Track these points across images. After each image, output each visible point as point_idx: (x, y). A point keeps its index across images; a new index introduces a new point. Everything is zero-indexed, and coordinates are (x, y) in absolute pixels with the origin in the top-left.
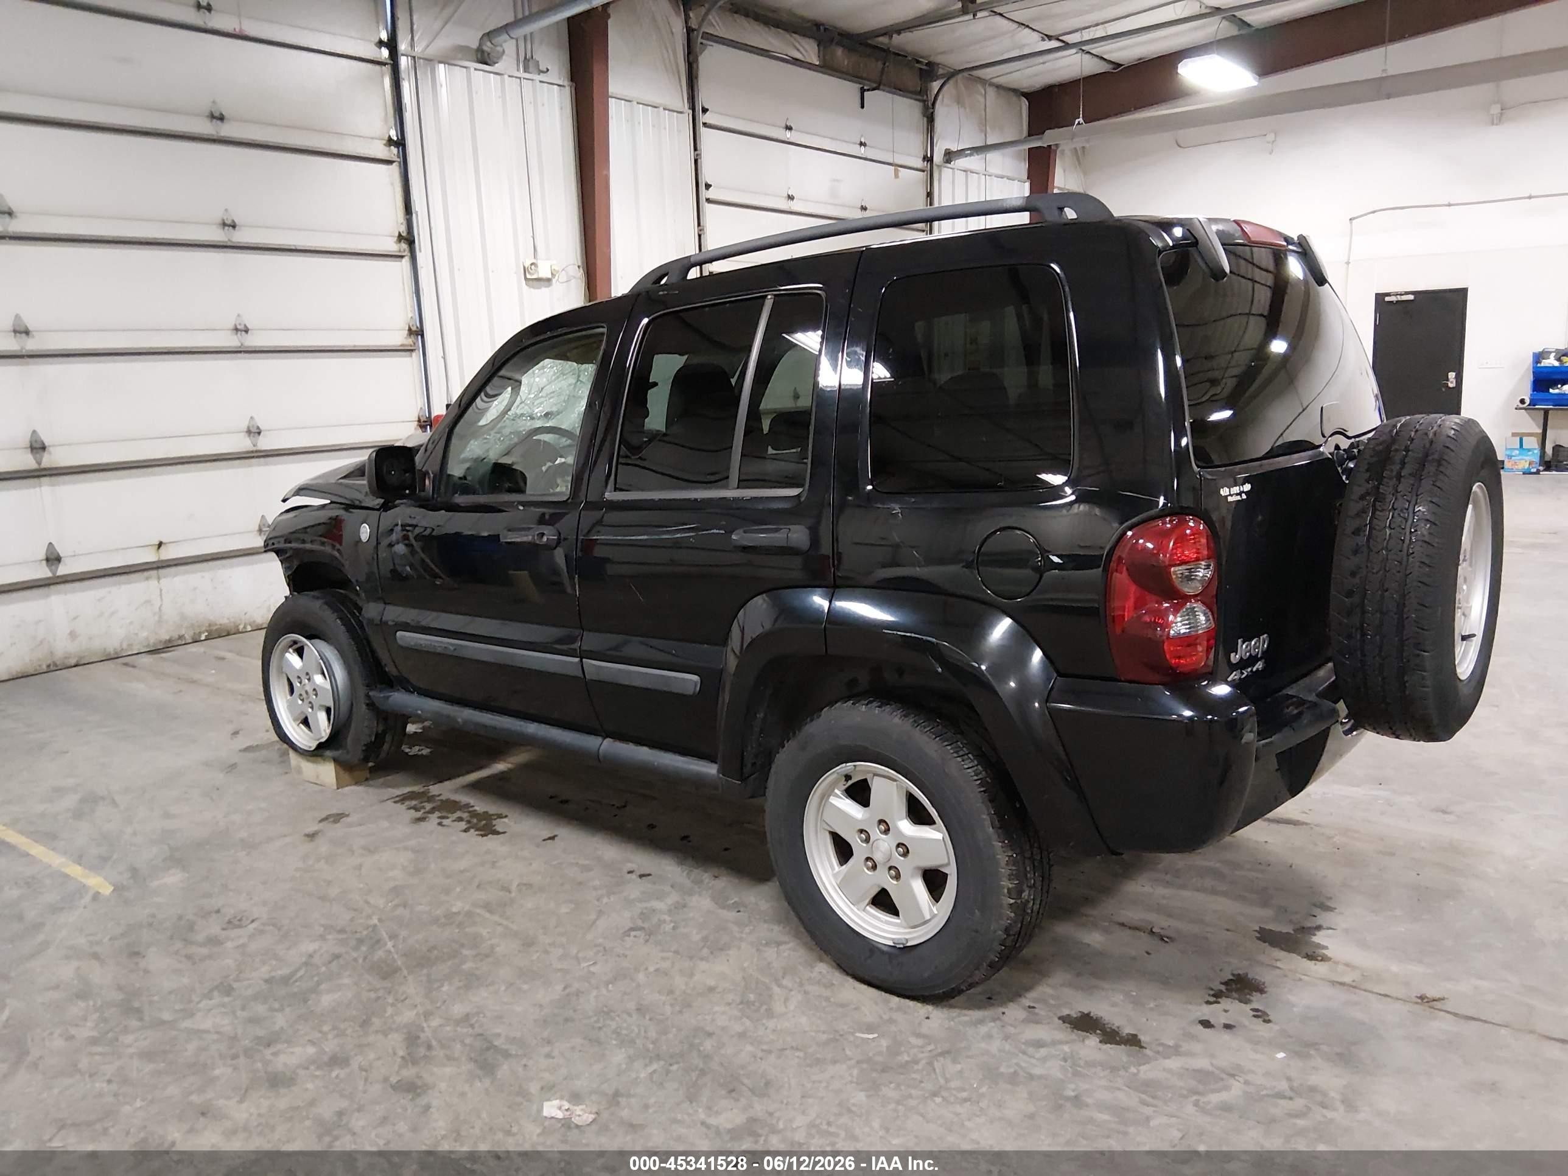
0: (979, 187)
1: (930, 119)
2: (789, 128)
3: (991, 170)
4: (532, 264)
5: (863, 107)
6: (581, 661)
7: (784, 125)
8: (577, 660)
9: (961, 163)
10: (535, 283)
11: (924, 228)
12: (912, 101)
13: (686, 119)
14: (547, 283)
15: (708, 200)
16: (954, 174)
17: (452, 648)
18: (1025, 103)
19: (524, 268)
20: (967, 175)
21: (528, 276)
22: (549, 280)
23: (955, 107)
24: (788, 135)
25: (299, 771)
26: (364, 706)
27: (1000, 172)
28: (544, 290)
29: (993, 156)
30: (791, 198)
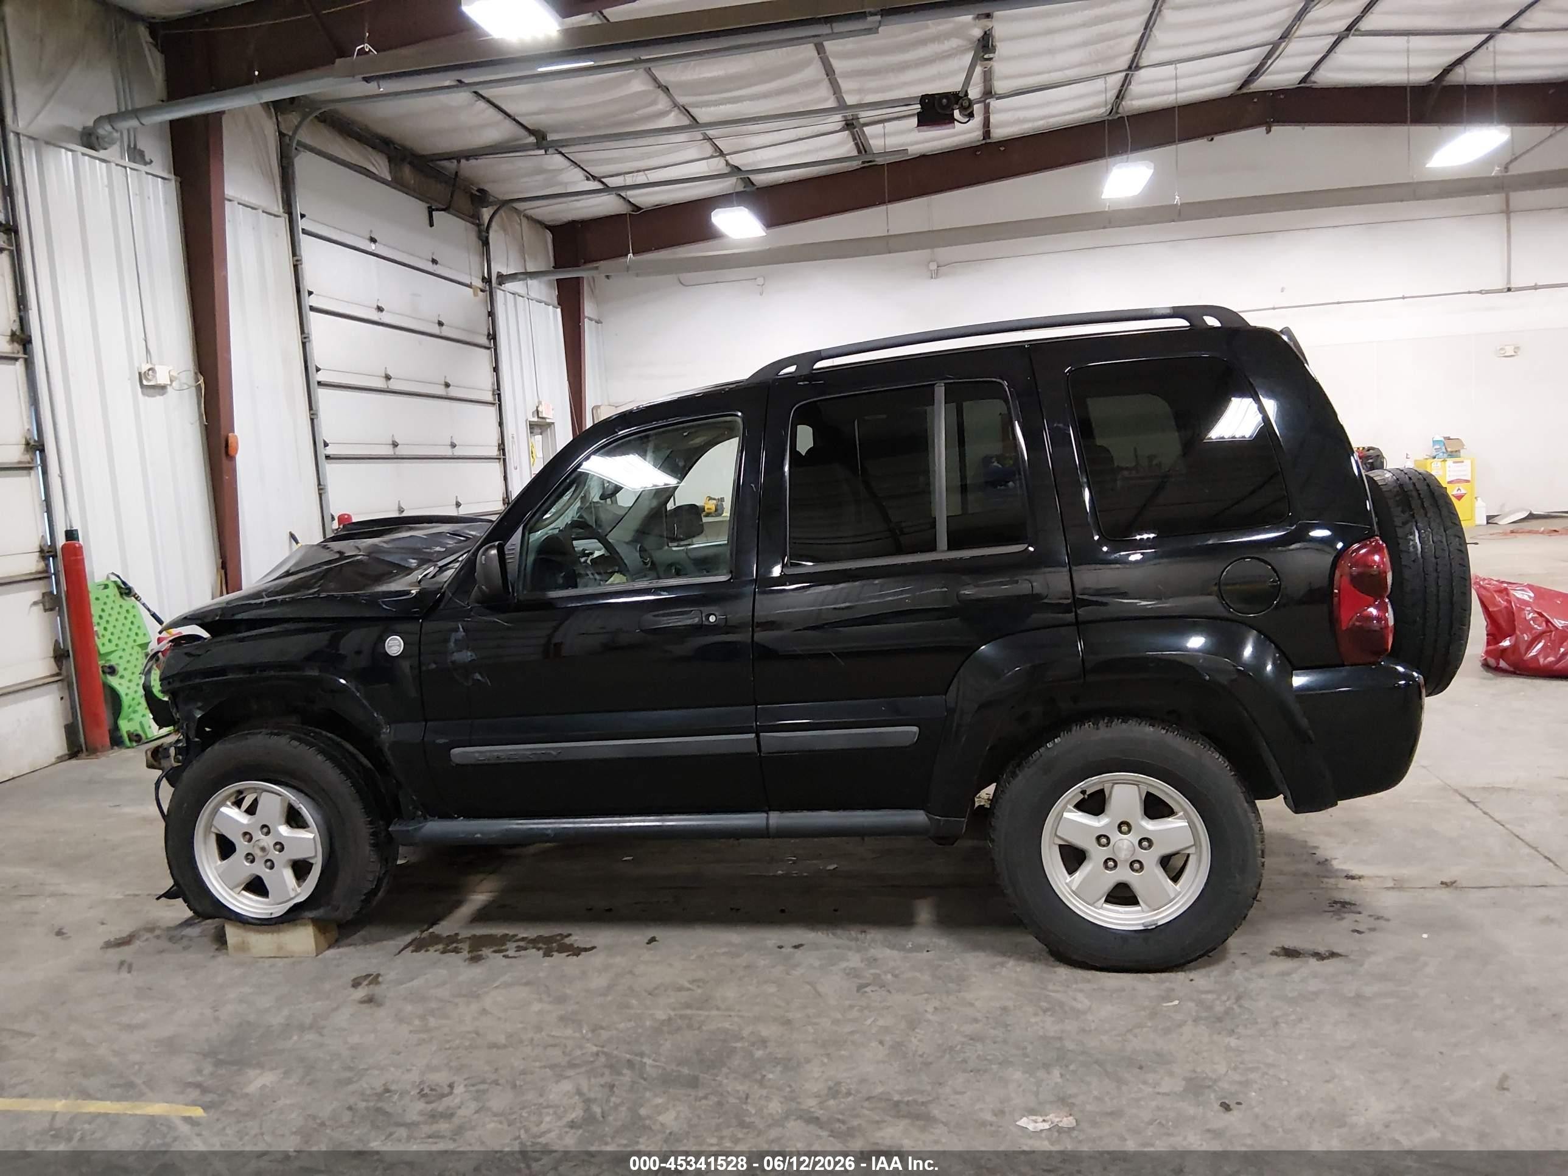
0: (524, 310)
1: (486, 243)
2: (373, 240)
3: (533, 295)
4: (149, 370)
5: (431, 225)
6: (758, 736)
7: (368, 236)
8: (753, 736)
9: (509, 286)
10: (152, 391)
11: (488, 345)
12: (468, 224)
13: (282, 223)
14: (161, 391)
15: (312, 309)
16: (505, 295)
17: (554, 753)
18: (549, 236)
19: (140, 374)
20: (515, 299)
21: (145, 383)
22: (163, 388)
23: (502, 232)
24: (372, 247)
25: (243, 947)
26: (368, 848)
27: (539, 298)
28: (159, 398)
29: (533, 283)
30: (380, 309)
